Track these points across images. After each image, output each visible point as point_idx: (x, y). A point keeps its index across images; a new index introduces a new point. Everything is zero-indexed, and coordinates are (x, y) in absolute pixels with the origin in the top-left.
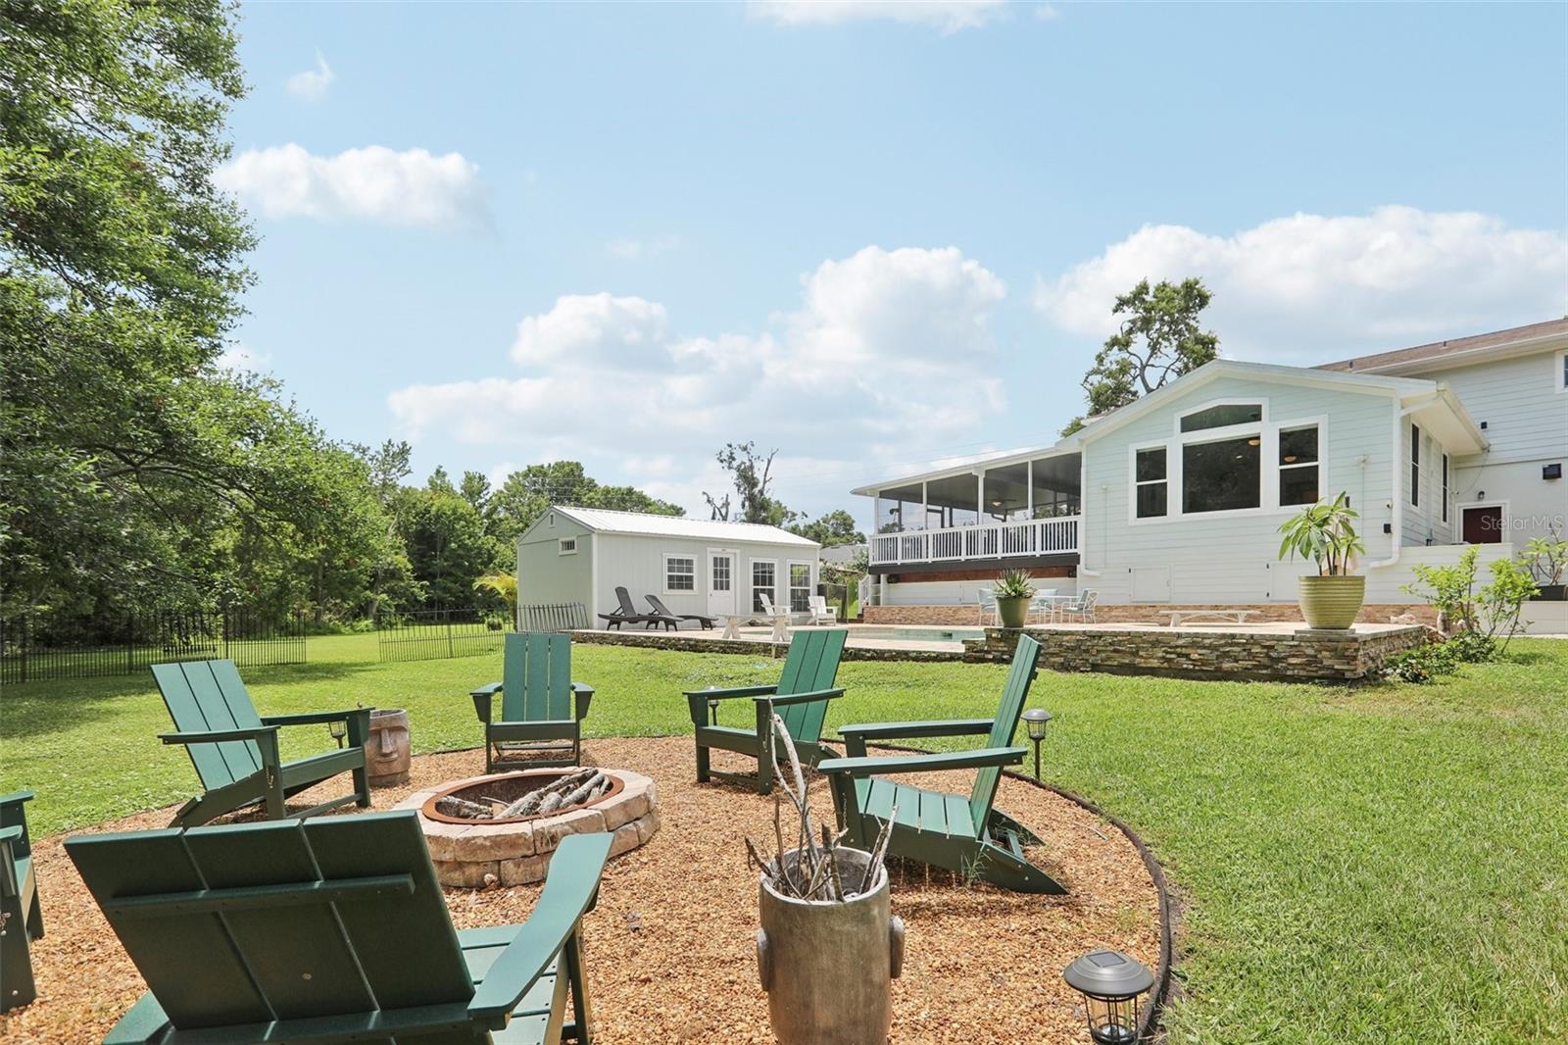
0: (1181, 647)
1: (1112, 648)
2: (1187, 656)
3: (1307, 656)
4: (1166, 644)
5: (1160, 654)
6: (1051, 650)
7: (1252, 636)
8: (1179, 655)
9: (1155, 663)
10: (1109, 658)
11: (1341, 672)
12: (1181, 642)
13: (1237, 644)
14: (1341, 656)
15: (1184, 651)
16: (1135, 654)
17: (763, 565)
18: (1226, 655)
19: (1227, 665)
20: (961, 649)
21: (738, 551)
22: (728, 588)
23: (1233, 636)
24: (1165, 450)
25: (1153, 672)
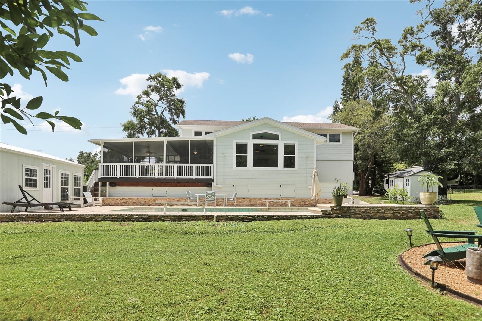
0: (397, 210)
1: (377, 211)
2: (399, 213)
3: (428, 212)
4: (393, 210)
5: (392, 213)
6: (357, 213)
7: (415, 207)
8: (397, 213)
9: (390, 215)
10: (376, 215)
11: (436, 216)
12: (397, 209)
13: (412, 209)
14: (435, 211)
15: (398, 212)
16: (384, 213)
17: (64, 174)
18: (409, 212)
19: (409, 215)
20: (321, 214)
21: (55, 166)
22: (49, 187)
23: (411, 207)
24: (247, 144)
25: (388, 218)
